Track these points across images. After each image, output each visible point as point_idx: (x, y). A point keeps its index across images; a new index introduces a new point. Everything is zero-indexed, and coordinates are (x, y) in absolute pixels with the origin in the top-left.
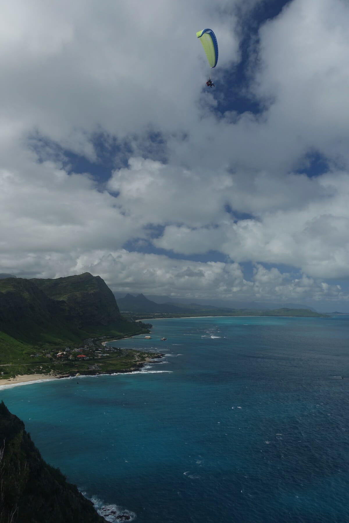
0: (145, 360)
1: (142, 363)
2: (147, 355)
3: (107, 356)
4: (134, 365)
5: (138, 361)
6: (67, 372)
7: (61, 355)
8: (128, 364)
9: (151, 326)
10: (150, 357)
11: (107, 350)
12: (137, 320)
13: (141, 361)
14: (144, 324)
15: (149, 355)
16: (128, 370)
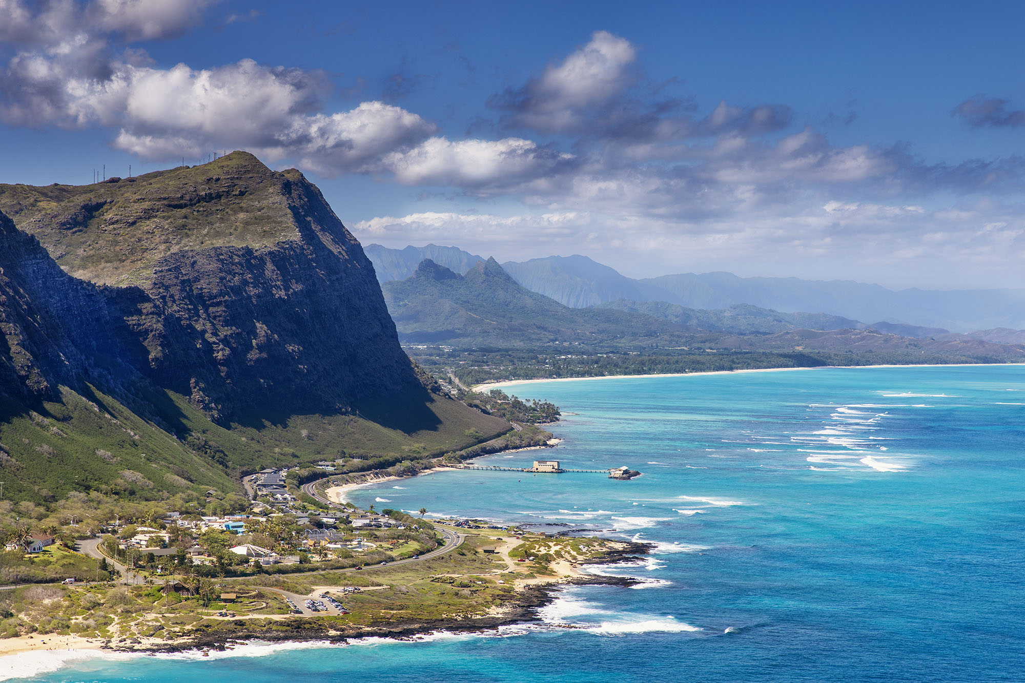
0: (552, 573)
1: (539, 588)
2: (557, 548)
4: (505, 596)
5: (519, 576)
6: (188, 627)
7: (151, 542)
8: (473, 592)
9: (551, 414)
11: (362, 521)
12: (478, 382)
13: (531, 576)
14: (517, 404)
15: (569, 548)
16: (479, 617)
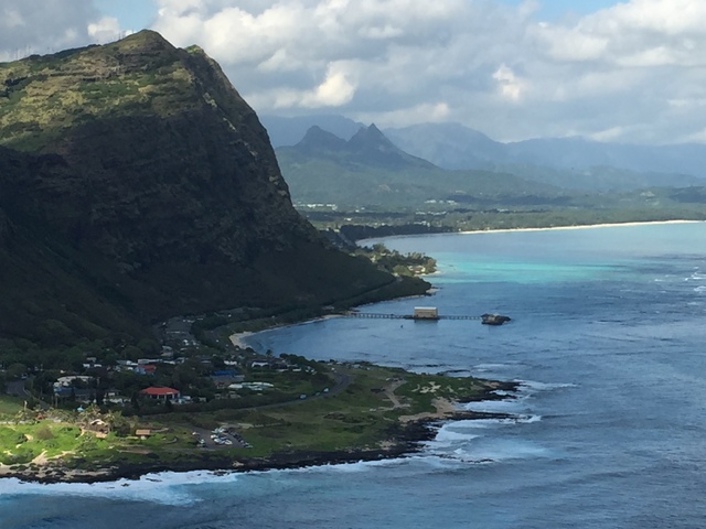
0: (434, 410)
2: (438, 387)
3: (265, 392)
4: (392, 430)
5: (404, 412)
6: (107, 460)
8: (362, 427)
10: (453, 395)
11: (262, 364)
13: (414, 413)
14: (398, 258)
15: (448, 388)
16: (368, 449)
